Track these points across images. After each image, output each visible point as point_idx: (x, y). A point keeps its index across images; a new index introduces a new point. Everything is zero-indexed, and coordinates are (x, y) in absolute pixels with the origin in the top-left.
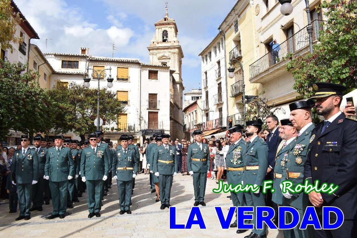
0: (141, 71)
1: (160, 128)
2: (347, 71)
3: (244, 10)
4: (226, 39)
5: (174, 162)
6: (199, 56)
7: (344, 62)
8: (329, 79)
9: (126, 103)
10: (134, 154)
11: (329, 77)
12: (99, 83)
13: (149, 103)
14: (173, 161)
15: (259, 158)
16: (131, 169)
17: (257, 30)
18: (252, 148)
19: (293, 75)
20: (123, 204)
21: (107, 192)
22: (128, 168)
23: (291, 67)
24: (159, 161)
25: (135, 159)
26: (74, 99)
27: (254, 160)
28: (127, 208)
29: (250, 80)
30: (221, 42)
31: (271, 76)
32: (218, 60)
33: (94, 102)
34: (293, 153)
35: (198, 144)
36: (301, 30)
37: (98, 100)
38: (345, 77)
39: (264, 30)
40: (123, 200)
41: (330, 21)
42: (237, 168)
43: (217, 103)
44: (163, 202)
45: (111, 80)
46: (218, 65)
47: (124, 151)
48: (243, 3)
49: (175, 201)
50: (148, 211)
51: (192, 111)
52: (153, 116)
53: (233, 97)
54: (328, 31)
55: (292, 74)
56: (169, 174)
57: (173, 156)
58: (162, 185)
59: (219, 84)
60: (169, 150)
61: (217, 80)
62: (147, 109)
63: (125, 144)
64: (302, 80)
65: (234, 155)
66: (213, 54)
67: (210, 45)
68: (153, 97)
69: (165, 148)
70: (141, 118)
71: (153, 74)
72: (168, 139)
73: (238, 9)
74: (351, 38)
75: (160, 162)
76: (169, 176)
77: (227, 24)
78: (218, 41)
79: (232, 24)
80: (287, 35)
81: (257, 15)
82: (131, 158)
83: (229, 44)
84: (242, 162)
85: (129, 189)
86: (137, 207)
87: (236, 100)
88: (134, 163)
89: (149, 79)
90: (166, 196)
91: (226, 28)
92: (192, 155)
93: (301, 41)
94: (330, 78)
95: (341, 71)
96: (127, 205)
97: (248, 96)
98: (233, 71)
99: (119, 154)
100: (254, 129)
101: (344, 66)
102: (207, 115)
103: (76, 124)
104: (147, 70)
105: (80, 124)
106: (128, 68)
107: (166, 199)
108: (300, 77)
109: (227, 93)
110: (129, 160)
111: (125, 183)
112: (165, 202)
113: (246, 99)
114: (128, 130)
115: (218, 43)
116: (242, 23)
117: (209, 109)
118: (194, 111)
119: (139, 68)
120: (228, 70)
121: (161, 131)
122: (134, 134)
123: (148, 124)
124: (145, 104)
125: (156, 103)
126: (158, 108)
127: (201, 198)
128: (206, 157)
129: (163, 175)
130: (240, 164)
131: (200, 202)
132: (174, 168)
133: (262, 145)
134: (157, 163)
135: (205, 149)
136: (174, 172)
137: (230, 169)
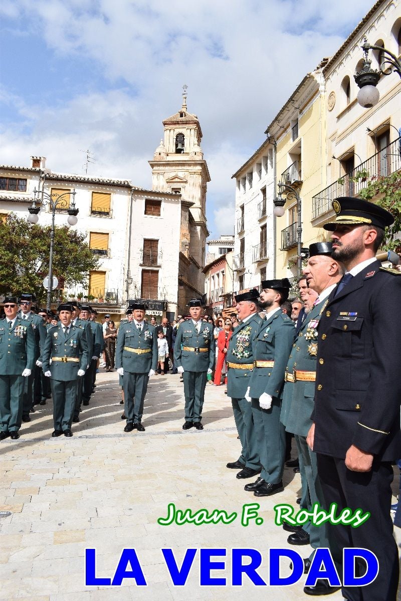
0: (132, 199)
1: (160, 298)
3: (310, 100)
4: (277, 149)
5: (151, 353)
6: (232, 178)
9: (102, 253)
10: (83, 335)
12: (54, 216)
13: (144, 254)
14: (149, 350)
15: (275, 347)
16: (75, 360)
17: (329, 135)
18: (268, 329)
20: (59, 420)
21: (45, 399)
22: (69, 359)
23: (367, 196)
24: (125, 348)
25: (82, 343)
26: (11, 241)
27: (269, 349)
28: (65, 427)
29: (312, 222)
30: (269, 155)
32: (262, 186)
33: (44, 248)
34: (305, 335)
35: (194, 322)
37: (52, 244)
39: (341, 138)
40: (59, 413)
42: (242, 363)
43: (259, 259)
44: (130, 420)
45: (74, 213)
46: (264, 194)
47: (64, 330)
48: (309, 89)
49: (154, 419)
50: (103, 433)
51: (217, 273)
52: (150, 277)
53: (284, 249)
56: (141, 372)
57: (150, 342)
58: (128, 390)
59: (262, 228)
60: (143, 331)
61: (260, 221)
62: (141, 265)
63: (66, 317)
65: (238, 342)
66: (255, 175)
67: (250, 160)
68: (150, 245)
69: (137, 327)
70: (129, 280)
71: (153, 206)
72: (142, 311)
73: (299, 99)
75: (127, 351)
76: (140, 375)
77: (281, 124)
78: (264, 154)
79: (289, 125)
80: (379, 146)
82: (75, 342)
83: (283, 159)
84: (252, 355)
85: (70, 394)
86: (88, 426)
87: (289, 255)
88: (82, 351)
89: (145, 214)
90: (135, 410)
91: (279, 130)
92: (182, 340)
93: (394, 153)
96: (65, 422)
98: (282, 205)
99: (56, 334)
100: (273, 297)
102: (241, 279)
103: (14, 284)
104: (142, 199)
105: (21, 285)
106: (110, 194)
107: (134, 415)
109: (275, 242)
110: (72, 345)
111: (64, 385)
112: (133, 419)
113: (303, 255)
114: (106, 300)
115: (264, 157)
116: (305, 123)
117: (245, 269)
118: (220, 272)
119: (129, 194)
120: (274, 202)
121: (161, 302)
122: (116, 306)
123: (140, 291)
124: (138, 257)
125: (156, 256)
126: (158, 264)
127: (196, 416)
128: (208, 345)
129: (130, 373)
130: (249, 357)
131: (194, 421)
132: (152, 363)
133: (284, 325)
134: (122, 351)
135: (206, 331)
136: (151, 369)
137: (231, 365)
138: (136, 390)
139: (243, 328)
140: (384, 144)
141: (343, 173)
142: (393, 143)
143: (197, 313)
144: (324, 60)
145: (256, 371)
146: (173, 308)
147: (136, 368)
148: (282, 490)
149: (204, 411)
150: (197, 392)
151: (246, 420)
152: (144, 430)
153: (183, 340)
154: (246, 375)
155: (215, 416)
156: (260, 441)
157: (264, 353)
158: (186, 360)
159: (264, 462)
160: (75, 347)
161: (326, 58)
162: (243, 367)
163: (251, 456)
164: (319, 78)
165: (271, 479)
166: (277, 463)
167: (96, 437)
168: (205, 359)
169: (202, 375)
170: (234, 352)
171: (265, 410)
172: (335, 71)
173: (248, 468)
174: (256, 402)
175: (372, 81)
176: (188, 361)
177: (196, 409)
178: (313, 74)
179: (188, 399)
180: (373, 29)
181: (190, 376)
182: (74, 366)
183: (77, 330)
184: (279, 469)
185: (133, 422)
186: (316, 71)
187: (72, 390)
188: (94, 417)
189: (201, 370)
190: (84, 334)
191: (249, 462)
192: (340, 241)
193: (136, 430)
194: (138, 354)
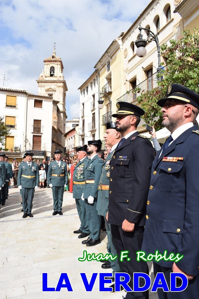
0: (27, 99)
1: (42, 149)
3: (115, 53)
4: (100, 75)
5: (36, 178)
6: (78, 89)
9: (12, 127)
13: (34, 127)
14: (35, 176)
15: (95, 173)
17: (125, 70)
18: (91, 165)
23: (140, 100)
27: (92, 175)
30: (96, 78)
32: (93, 94)
34: (105, 168)
35: (57, 162)
39: (130, 71)
42: (80, 182)
43: (91, 130)
44: (25, 212)
46: (94, 98)
48: (115, 47)
51: (71, 136)
52: (37, 139)
53: (103, 125)
56: (31, 187)
57: (35, 172)
58: (24, 197)
59: (93, 114)
60: (31, 167)
61: (92, 111)
62: (32, 133)
64: (146, 111)
65: (78, 171)
66: (89, 88)
67: (87, 81)
68: (37, 123)
69: (28, 165)
70: (26, 140)
71: (38, 103)
73: (110, 51)
74: (183, 76)
75: (23, 177)
76: (30, 189)
77: (102, 64)
78: (94, 78)
79: (105, 64)
80: (147, 76)
81: (125, 58)
83: (103, 80)
89: (34, 107)
90: (28, 207)
91: (100, 67)
93: (155, 79)
98: (102, 103)
100: (94, 148)
102: (83, 140)
104: (32, 99)
107: (28, 209)
108: (145, 108)
109: (99, 121)
112: (27, 211)
114: (15, 151)
115: (93, 79)
116: (113, 63)
117: (85, 135)
118: (72, 136)
119: (26, 97)
120: (98, 102)
121: (43, 152)
122: (19, 154)
123: (32, 146)
124: (31, 129)
125: (40, 128)
126: (41, 132)
127: (59, 208)
128: (64, 173)
129: (25, 188)
130: (83, 178)
131: (58, 211)
132: (36, 183)
133: (99, 162)
134: (21, 177)
135: (63, 166)
136: (36, 186)
137: (75, 182)
138: (28, 197)
139: (80, 164)
140: (150, 75)
141: (131, 88)
142: (154, 74)
143: (58, 157)
144: (122, 33)
145: (86, 185)
146: (49, 155)
148: (100, 243)
149: (63, 206)
150: (59, 197)
151: (82, 210)
152: (33, 217)
153: (52, 171)
154: (82, 187)
155: (69, 208)
156: (89, 219)
157: (89, 176)
158: (53, 181)
159: (91, 230)
161: (123, 32)
162: (80, 183)
163: (85, 227)
164: (120, 42)
165: (95, 238)
166: (97, 229)
167: (8, 222)
168: (63, 179)
169: (61, 188)
170: (76, 176)
171: (91, 204)
172: (127, 39)
173: (84, 233)
174: (86, 200)
175: (143, 45)
176: (54, 181)
177: (59, 205)
178: (117, 40)
179: (55, 200)
180: (145, 19)
181: (56, 189)
184: (98, 232)
185: (27, 213)
186: (118, 39)
188: (7, 211)
189: (61, 185)
191: (84, 230)
192: (120, 122)
193: (29, 217)
194: (29, 178)
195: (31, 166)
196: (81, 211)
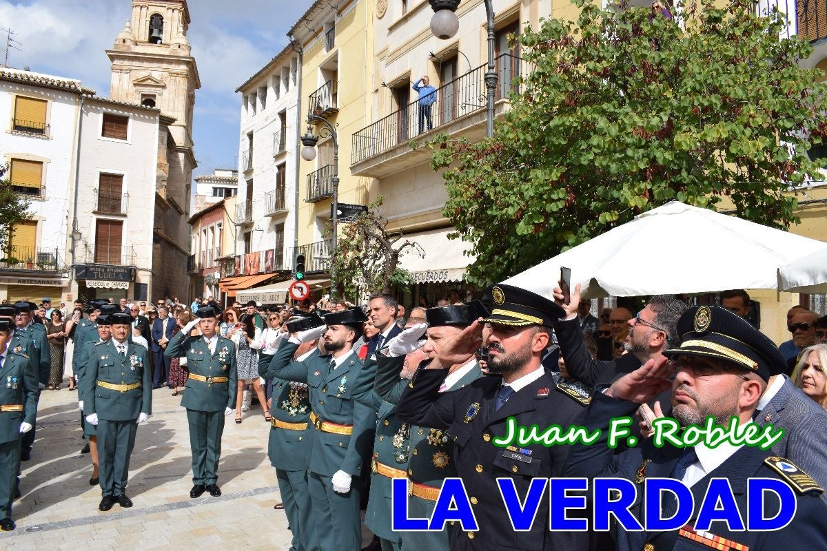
0: (82, 112)
1: (125, 262)
2: (561, 196)
4: (304, 60)
5: (141, 389)
6: (236, 92)
7: (557, 177)
8: (521, 209)
9: (32, 191)
10: (27, 368)
11: (523, 203)
13: (99, 197)
14: (138, 385)
16: (17, 408)
17: (377, 51)
19: (445, 181)
22: (6, 408)
23: (442, 163)
24: (100, 383)
25: (27, 380)
28: (2, 515)
29: (351, 168)
30: (291, 66)
31: (400, 166)
32: (281, 109)
36: (473, 71)
38: (555, 209)
39: (394, 56)
41: (536, 76)
42: (296, 423)
43: (274, 212)
44: (108, 492)
46: (282, 120)
51: (211, 225)
52: (109, 231)
53: (310, 201)
54: (528, 96)
55: (444, 177)
56: (125, 419)
57: (140, 371)
59: (279, 167)
60: (128, 357)
61: (277, 157)
62: (94, 213)
65: (292, 391)
66: (271, 91)
67: (264, 69)
68: (110, 185)
69: (119, 350)
70: (75, 235)
71: (115, 124)
74: (575, 125)
75: (103, 388)
76: (125, 423)
77: (310, 26)
78: (284, 64)
79: (321, 30)
80: (442, 77)
82: (15, 380)
83: (312, 75)
85: (7, 463)
87: (317, 209)
89: (103, 135)
90: (116, 476)
91: (306, 35)
94: (524, 206)
95: (549, 195)
97: (344, 204)
98: (313, 145)
100: (347, 334)
101: (556, 185)
102: (247, 238)
104: (98, 112)
106: (46, 101)
107: (114, 483)
109: (297, 189)
110: (9, 385)
112: (112, 490)
113: (339, 212)
114: (38, 265)
115: (284, 67)
116: (344, 30)
117: (253, 223)
118: (215, 224)
119: (77, 104)
121: (127, 270)
122: (55, 274)
123: (93, 252)
124: (90, 201)
125: (120, 200)
126: (122, 212)
127: (209, 475)
128: (226, 373)
129: (109, 421)
131: (207, 485)
132: (142, 403)
134: (94, 388)
135: (224, 354)
136: (141, 412)
137: (279, 423)
138: (118, 446)
140: (448, 77)
141: (396, 108)
146: (145, 278)
147: (119, 413)
152: (131, 505)
154: (300, 439)
160: (14, 388)
162: (296, 427)
167: (56, 528)
168: (222, 393)
169: (217, 417)
170: (284, 404)
175: (449, 4)
179: (197, 453)
182: (13, 419)
183: (18, 361)
185: (113, 493)
187: (10, 456)
190: (29, 366)
192: (501, 345)
193: (117, 505)
194: (122, 391)
195: (128, 354)
196: (292, 503)
